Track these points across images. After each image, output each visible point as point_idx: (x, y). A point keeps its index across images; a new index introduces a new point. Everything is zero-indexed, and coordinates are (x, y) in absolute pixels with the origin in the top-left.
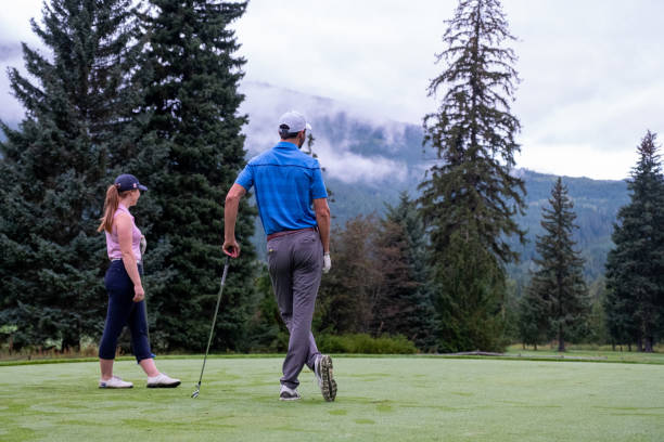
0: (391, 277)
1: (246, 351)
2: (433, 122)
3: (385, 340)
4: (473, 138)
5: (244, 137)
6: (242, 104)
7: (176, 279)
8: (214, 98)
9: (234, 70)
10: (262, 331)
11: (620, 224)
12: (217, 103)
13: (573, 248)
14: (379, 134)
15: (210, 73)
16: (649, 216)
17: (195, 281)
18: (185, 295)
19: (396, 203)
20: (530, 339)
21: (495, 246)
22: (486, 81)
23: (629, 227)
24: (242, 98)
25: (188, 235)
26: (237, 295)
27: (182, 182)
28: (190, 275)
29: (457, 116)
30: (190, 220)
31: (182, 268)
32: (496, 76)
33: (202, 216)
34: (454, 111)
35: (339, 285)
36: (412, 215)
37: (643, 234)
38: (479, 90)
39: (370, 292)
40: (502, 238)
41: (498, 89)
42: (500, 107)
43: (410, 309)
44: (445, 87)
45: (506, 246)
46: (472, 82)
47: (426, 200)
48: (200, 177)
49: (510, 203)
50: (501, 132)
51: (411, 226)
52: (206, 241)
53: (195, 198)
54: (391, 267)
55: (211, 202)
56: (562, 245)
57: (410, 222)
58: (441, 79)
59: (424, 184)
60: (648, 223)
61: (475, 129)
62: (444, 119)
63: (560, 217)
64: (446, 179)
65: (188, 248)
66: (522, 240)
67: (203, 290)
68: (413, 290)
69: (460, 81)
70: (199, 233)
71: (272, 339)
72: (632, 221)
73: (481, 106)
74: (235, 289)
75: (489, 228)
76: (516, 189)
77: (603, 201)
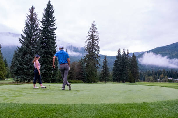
0: (79, 71)
1: (56, 83)
2: (86, 47)
3: (78, 81)
4: (92, 49)
5: (56, 49)
6: (56, 44)
7: (46, 71)
8: (52, 43)
9: (55, 38)
10: (59, 79)
11: (115, 63)
12: (52, 44)
13: (108, 67)
14: (77, 49)
15: (51, 39)
16: (119, 62)
17: (48, 72)
18: (47, 74)
19: (80, 59)
20: (101, 81)
21: (96, 66)
22: (94, 41)
23: (116, 63)
24: (56, 43)
25: (47, 64)
26: (55, 74)
27: (46, 56)
28: (48, 71)
29: (90, 46)
30: (48, 62)
31: (46, 70)
32: (96, 40)
33: (50, 61)
34: (89, 45)
35: (71, 72)
36: (83, 61)
37: (118, 64)
38: (93, 42)
39: (76, 74)
40: (97, 65)
41: (96, 42)
42: (97, 45)
43: (82, 76)
44: (88, 41)
45: (97, 66)
46: (92, 41)
47: (85, 59)
48: (49, 55)
49: (98, 59)
50: (97, 48)
51: (83, 63)
52: (50, 65)
53: (49, 59)
54: (79, 70)
55: (51, 59)
56: (106, 66)
57: (82, 62)
58: (87, 40)
59: (85, 57)
60: (119, 63)
61: (93, 48)
62: (88, 46)
63: (106, 62)
64: (88, 56)
65: (47, 66)
66: (100, 65)
67: (50, 73)
68: (83, 73)
69: (90, 40)
70: (49, 64)
71: (61, 81)
72: (117, 62)
73: (94, 44)
74: (55, 73)
75: (95, 63)
76: (99, 57)
77: (112, 59)
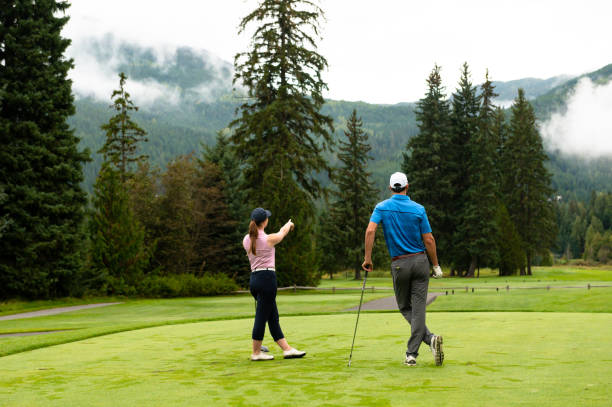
0: (210, 216)
1: (79, 296)
3: (208, 279)
4: (283, 77)
5: (70, 81)
6: (68, 49)
7: (11, 229)
8: (41, 43)
9: (58, 14)
10: (92, 276)
11: (409, 154)
12: (44, 49)
13: (369, 180)
14: (149, 56)
15: (35, 18)
16: (436, 146)
17: (29, 229)
18: (19, 243)
20: (330, 268)
21: (305, 183)
22: (296, 20)
23: (417, 157)
24: (67, 43)
25: (20, 183)
26: (71, 241)
27: (11, 128)
28: (24, 223)
29: (267, 55)
30: (22, 168)
31: (15, 216)
32: (305, 16)
33: (34, 163)
34: (264, 49)
35: (163, 227)
36: (229, 155)
37: (431, 164)
38: (286, 27)
39: (190, 232)
40: (311, 175)
41: (306, 28)
43: (230, 248)
45: (315, 183)
46: (281, 22)
47: (237, 138)
48: (31, 124)
49: (319, 140)
50: (310, 70)
51: (229, 166)
52: (40, 189)
53: (26, 145)
54: (211, 207)
55: (43, 150)
56: (357, 176)
57: (227, 162)
58: (250, 17)
59: (235, 123)
60: (435, 153)
61: (284, 68)
62: (254, 58)
63: (357, 150)
64: (258, 118)
65: (21, 196)
66: (331, 176)
67: (38, 238)
68: (233, 229)
69: (268, 19)
70: (31, 181)
71: (100, 283)
72: (421, 151)
73: (290, 46)
74: (69, 236)
75: (300, 165)
76: (325, 127)
77: (379, 125)
